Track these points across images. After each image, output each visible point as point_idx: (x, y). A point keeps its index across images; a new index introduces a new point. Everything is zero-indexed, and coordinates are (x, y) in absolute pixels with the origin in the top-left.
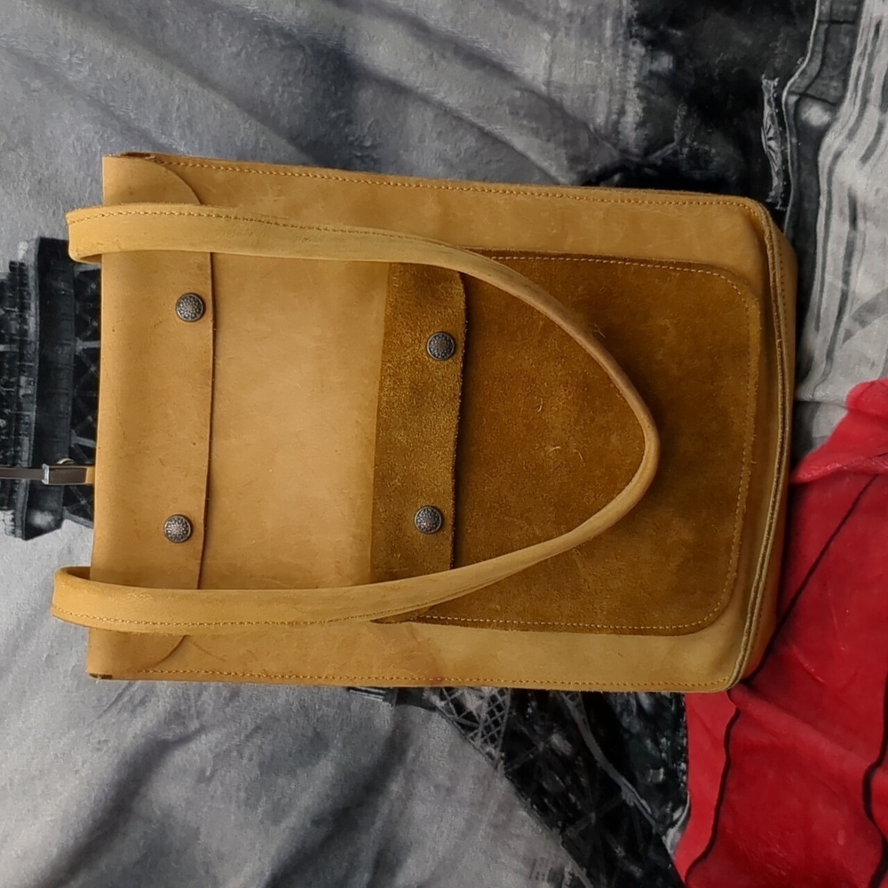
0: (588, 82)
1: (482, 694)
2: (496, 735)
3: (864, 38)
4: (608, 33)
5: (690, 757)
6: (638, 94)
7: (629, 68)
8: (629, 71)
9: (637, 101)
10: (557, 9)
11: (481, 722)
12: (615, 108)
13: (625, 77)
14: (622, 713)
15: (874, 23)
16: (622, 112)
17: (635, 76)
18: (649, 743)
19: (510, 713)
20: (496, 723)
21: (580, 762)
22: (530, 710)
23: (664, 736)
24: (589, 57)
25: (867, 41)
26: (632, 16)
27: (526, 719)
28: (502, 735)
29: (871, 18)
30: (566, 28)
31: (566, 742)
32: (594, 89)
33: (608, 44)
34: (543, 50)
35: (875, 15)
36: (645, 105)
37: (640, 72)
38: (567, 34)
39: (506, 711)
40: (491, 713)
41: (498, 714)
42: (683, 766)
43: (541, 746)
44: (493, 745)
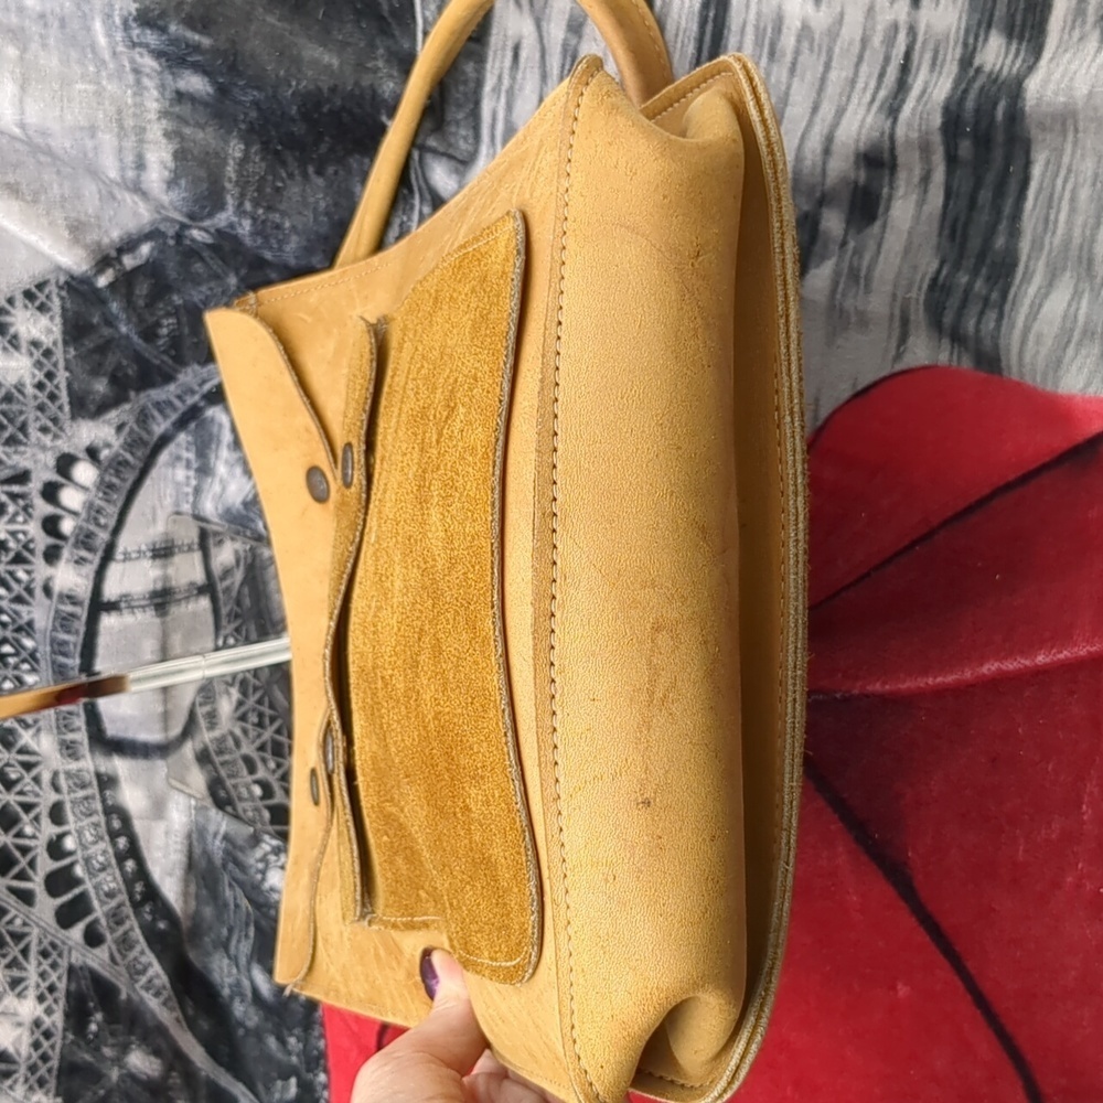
0: (84, 123)
1: (19, 1019)
2: (47, 1076)
3: (497, 65)
4: (102, 41)
5: (330, 1064)
6: (165, 130)
7: (146, 88)
8: (146, 94)
9: (164, 141)
10: (21, 10)
11: (21, 1061)
12: (130, 158)
13: (142, 104)
14: (232, 998)
15: (510, 44)
16: (140, 165)
17: (157, 100)
18: (272, 1042)
19: (64, 1038)
20: (45, 1058)
21: (176, 1079)
22: (93, 1027)
23: (292, 1035)
24: (83, 77)
25: (502, 68)
26: (130, 14)
27: (89, 1042)
28: (55, 1072)
29: (505, 36)
30: (41, 36)
31: (152, 1059)
32: (92, 130)
33: (107, 56)
34: (7, 75)
35: (510, 33)
36: (178, 146)
37: (163, 95)
38: (44, 46)
39: (58, 1040)
40: (36, 1045)
41: (46, 1044)
42: (322, 1077)
43: (114, 1074)
44: (44, 1090)
